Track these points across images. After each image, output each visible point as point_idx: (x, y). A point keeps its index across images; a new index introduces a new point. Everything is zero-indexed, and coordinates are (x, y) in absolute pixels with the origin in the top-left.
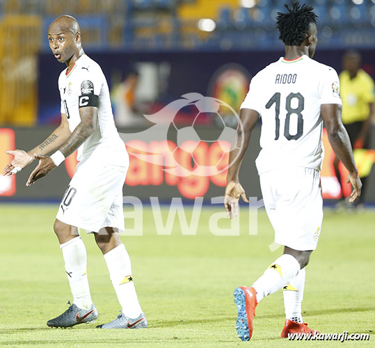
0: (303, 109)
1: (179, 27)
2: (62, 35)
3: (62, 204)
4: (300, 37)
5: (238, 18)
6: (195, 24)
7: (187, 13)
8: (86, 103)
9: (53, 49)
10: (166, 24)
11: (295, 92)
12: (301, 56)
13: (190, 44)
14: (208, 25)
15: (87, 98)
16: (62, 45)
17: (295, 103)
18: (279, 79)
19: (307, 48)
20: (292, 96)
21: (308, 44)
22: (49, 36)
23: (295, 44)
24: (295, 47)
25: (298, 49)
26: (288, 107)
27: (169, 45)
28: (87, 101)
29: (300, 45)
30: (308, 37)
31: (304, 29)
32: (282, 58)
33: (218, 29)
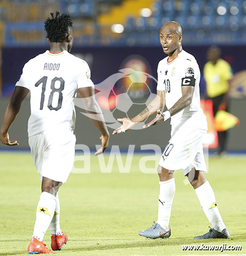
0: (63, 89)
1: (98, 30)
2: (170, 35)
3: (163, 154)
4: (62, 36)
5: (139, 24)
6: (109, 28)
7: (104, 20)
8: (188, 83)
9: (162, 44)
10: (89, 28)
11: (58, 77)
12: (62, 51)
13: (106, 41)
14: (118, 29)
15: (189, 80)
16: (170, 41)
17: (58, 85)
18: (47, 66)
19: (67, 44)
20: (56, 79)
21: (68, 41)
22: (161, 35)
23: (59, 42)
24: (58, 43)
25: (60, 46)
26: (53, 87)
27: (91, 42)
28: (189, 82)
29: (62, 42)
30: (67, 37)
31: (65, 30)
32: (48, 51)
33: (125, 31)
